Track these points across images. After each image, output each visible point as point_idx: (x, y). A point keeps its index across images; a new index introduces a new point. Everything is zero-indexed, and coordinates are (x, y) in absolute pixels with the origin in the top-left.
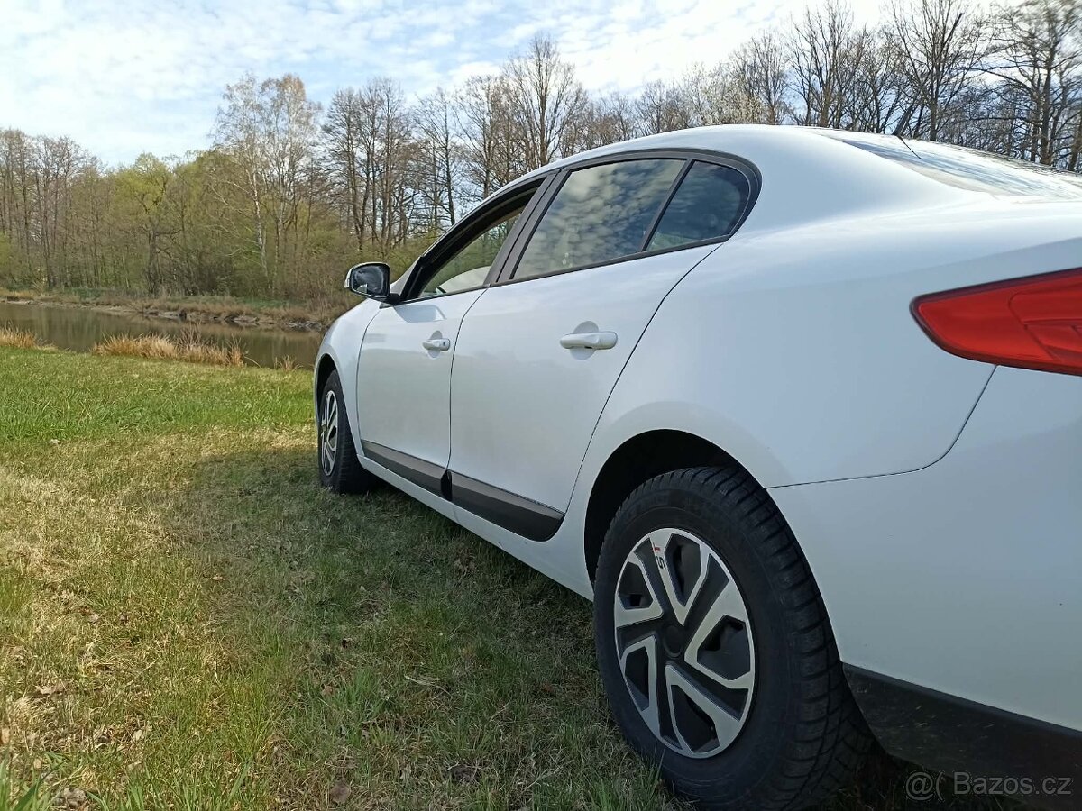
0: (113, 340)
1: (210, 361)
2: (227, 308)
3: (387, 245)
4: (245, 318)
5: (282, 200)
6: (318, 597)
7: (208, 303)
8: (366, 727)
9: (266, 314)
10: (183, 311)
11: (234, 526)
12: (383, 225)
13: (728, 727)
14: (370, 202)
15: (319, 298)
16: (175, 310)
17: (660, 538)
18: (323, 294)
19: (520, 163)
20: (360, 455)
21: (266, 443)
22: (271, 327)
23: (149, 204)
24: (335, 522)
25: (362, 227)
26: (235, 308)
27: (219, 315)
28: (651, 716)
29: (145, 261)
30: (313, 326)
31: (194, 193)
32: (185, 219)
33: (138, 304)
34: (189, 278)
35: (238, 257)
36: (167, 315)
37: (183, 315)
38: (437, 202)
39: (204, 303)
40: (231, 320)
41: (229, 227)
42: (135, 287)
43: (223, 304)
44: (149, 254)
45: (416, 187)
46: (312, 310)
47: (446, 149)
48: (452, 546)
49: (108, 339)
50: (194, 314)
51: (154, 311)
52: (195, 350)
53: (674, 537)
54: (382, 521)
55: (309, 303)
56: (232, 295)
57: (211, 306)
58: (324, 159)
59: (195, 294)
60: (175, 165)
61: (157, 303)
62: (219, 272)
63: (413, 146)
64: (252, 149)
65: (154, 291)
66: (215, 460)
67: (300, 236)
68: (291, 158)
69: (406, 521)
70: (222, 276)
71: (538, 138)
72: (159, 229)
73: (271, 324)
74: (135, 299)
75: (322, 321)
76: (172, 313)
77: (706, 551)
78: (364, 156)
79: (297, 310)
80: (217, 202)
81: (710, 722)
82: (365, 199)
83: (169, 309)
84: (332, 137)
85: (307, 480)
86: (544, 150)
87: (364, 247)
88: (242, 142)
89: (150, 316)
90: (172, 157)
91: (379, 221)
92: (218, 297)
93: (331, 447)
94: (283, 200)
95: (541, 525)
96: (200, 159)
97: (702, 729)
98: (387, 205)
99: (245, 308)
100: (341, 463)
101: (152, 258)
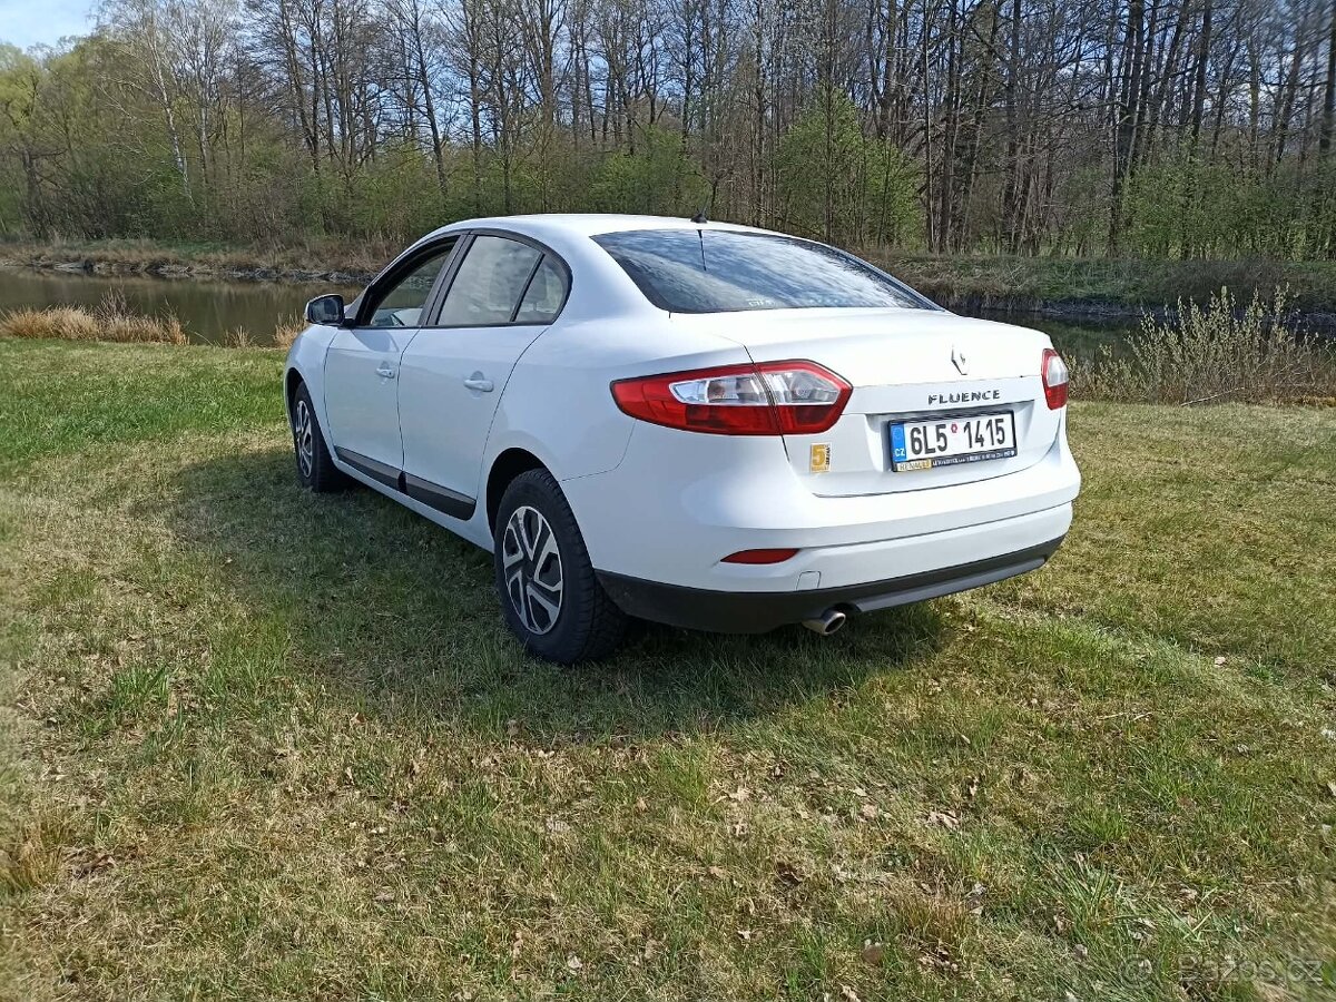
0: (13, 315)
1: (143, 337)
2: (146, 255)
3: (350, 163)
4: (173, 267)
5: (202, 106)
6: (311, 572)
7: (120, 250)
8: (351, 640)
9: (200, 261)
10: (86, 261)
11: (233, 526)
12: (343, 134)
13: (553, 612)
14: (322, 104)
15: (268, 237)
16: (76, 260)
17: (521, 512)
18: (274, 231)
19: (517, 46)
20: (335, 459)
21: (242, 446)
22: (208, 278)
23: (17, 115)
24: (318, 517)
25: (315, 139)
26: (158, 255)
27: (137, 265)
28: (523, 617)
29: (22, 192)
30: (265, 275)
31: (79, 97)
32: (70, 134)
33: (24, 254)
34: (88, 215)
35: (152, 185)
36: (65, 267)
37: (88, 267)
38: (411, 105)
39: (115, 250)
40: (154, 269)
41: (135, 145)
42: (15, 230)
43: (141, 251)
44: (26, 184)
45: (382, 83)
46: (260, 253)
47: (416, 30)
48: (417, 529)
49: (7, 314)
50: (102, 265)
51: (48, 262)
52: (122, 324)
53: (528, 511)
54: (360, 514)
55: (256, 243)
56: (151, 237)
57: (124, 253)
58: (253, 48)
59: (99, 238)
60: (46, 57)
61: (49, 252)
62: (129, 207)
63: (371, 27)
64: (151, 34)
65: (42, 236)
66: (197, 468)
67: (232, 153)
68: (208, 46)
69: (381, 512)
70: (134, 212)
71: (537, 12)
72: (35, 149)
73: (209, 274)
74: (18, 248)
75: (276, 268)
76: (71, 265)
77: (540, 517)
78: (308, 42)
79: (240, 255)
80: (113, 110)
81: (546, 611)
82: (316, 102)
83: (67, 260)
84: (259, 16)
85: (289, 483)
86: (546, 26)
87: (321, 168)
88: (136, 25)
89: (42, 270)
90: (40, 46)
91: (336, 129)
92: (132, 241)
93: (306, 452)
94: (203, 104)
95: (464, 510)
96: (80, 50)
97: (543, 616)
98: (345, 108)
99: (171, 254)
100: (318, 466)
101: (31, 187)
